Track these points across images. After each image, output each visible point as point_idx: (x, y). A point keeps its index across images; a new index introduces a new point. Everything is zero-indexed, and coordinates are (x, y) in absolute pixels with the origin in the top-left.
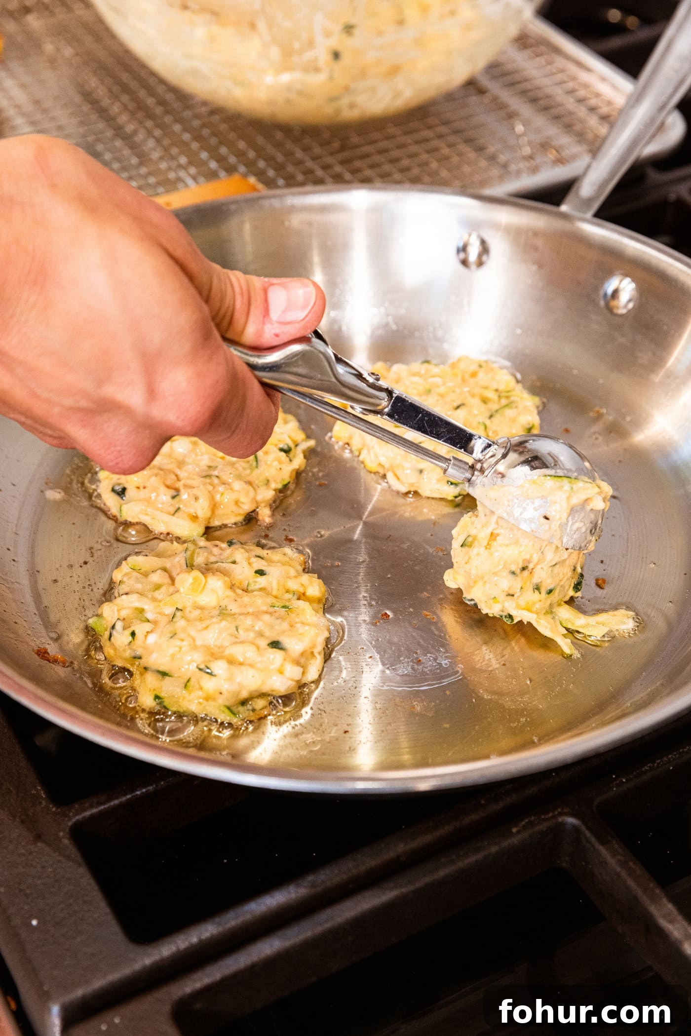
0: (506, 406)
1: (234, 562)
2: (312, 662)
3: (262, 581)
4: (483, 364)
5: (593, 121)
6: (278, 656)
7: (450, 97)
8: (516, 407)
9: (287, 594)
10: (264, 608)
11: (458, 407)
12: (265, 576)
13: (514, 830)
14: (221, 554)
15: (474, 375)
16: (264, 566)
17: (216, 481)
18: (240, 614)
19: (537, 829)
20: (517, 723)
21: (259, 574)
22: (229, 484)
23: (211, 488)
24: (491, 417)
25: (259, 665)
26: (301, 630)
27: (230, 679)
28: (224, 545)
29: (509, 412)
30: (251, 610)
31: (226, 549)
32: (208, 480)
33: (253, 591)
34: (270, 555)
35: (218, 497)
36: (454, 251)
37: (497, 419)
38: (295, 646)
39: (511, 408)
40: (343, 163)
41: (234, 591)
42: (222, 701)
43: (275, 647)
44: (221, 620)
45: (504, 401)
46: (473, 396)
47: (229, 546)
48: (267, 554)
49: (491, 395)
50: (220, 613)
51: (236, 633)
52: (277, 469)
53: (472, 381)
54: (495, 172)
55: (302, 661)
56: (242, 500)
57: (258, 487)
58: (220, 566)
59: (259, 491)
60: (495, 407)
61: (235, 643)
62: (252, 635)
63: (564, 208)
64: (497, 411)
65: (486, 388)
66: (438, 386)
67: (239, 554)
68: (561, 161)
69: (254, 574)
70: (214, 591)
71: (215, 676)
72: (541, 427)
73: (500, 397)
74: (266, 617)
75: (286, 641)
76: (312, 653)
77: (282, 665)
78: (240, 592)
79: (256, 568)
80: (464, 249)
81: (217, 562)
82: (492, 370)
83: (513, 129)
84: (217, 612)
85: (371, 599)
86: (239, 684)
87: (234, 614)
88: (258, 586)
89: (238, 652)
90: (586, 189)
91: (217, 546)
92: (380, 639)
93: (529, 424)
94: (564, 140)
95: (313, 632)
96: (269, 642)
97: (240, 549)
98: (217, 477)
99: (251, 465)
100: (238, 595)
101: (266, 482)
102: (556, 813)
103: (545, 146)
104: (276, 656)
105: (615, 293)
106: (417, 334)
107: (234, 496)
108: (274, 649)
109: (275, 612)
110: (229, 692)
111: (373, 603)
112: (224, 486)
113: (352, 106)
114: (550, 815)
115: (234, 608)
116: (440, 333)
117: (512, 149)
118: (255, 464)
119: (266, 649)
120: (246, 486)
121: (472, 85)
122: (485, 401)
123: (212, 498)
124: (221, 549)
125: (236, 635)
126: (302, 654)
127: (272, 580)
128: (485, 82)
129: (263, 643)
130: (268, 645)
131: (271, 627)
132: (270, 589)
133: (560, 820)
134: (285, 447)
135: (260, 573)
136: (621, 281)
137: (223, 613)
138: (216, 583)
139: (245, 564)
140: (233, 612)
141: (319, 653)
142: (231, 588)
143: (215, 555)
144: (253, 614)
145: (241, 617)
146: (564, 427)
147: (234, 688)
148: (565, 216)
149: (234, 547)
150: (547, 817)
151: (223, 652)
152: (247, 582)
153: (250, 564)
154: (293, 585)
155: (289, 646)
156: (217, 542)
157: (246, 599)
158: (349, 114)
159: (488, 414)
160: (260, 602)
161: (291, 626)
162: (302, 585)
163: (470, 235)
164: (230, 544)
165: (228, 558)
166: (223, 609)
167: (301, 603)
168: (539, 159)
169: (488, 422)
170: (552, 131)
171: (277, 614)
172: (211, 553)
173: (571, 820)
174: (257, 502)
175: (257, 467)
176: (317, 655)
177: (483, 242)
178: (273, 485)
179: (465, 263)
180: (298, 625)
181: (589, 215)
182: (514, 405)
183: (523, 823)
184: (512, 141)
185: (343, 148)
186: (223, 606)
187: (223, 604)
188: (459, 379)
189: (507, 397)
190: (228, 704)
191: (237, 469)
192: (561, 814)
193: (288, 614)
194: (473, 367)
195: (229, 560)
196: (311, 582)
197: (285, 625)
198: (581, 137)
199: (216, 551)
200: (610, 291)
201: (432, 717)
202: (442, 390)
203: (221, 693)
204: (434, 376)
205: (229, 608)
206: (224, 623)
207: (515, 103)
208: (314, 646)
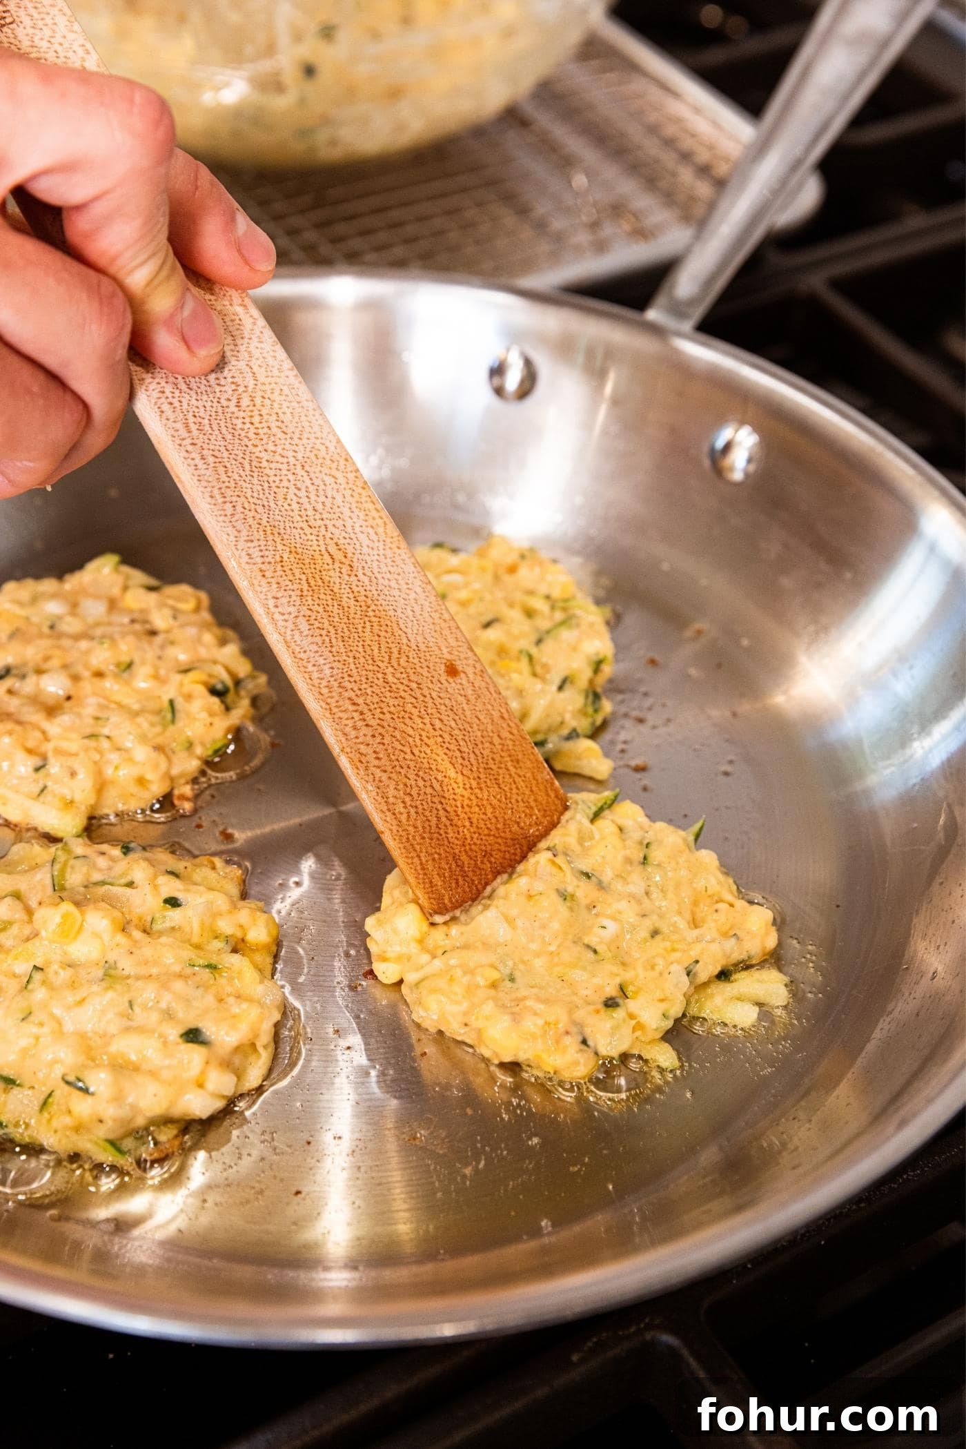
0: (563, 623)
1: (130, 884)
2: (252, 1058)
3: (174, 915)
4: (527, 553)
5: (686, 175)
6: (195, 1056)
7: (479, 132)
8: (578, 625)
9: (216, 940)
10: (177, 968)
11: (487, 625)
12: (179, 908)
13: (575, 1358)
14: (110, 869)
15: (512, 569)
16: (179, 890)
17: (105, 744)
18: (138, 978)
19: (610, 1354)
20: (579, 1167)
21: (169, 904)
22: (126, 750)
23: (97, 757)
24: (539, 642)
25: (165, 1074)
26: (236, 1010)
27: (118, 1098)
28: (116, 852)
29: (566, 635)
30: (154, 971)
31: (119, 860)
32: (92, 743)
33: (161, 933)
34: (189, 870)
35: (109, 772)
36: (484, 374)
37: (549, 645)
38: (225, 1036)
39: (570, 627)
40: (319, 226)
41: (129, 936)
42: (102, 1132)
43: (191, 1041)
44: (107, 989)
45: (559, 616)
46: (511, 605)
47: (125, 854)
48: (186, 868)
49: (540, 605)
50: (105, 975)
51: (130, 1011)
52: (205, 725)
53: (507, 578)
54: (544, 247)
55: (237, 1061)
56: (149, 776)
57: (174, 752)
58: (109, 889)
59: (175, 759)
60: (545, 624)
61: (128, 1029)
62: (155, 1017)
63: (652, 314)
64: (548, 632)
65: (531, 593)
66: (456, 587)
67: (138, 869)
68: (641, 234)
69: (162, 904)
70: (97, 935)
71: (93, 1094)
72: (617, 659)
73: (553, 608)
74: (179, 985)
75: (210, 1030)
76: (253, 1045)
77: (203, 1072)
78: (137, 934)
79: (165, 895)
80: (498, 371)
81: (103, 883)
82: (541, 564)
83: (569, 182)
84: (100, 973)
85: (350, 945)
86: (133, 1107)
87: (128, 977)
88: (168, 924)
89: (130, 1047)
90: (686, 284)
91: (103, 854)
92: (362, 1016)
93: (597, 654)
94: (643, 201)
95: (254, 1012)
96: (182, 1031)
97: (141, 861)
98: (108, 737)
99: (164, 718)
100: (135, 942)
101: (187, 745)
102: (642, 1326)
103: (617, 210)
104: (194, 1056)
105: (728, 447)
106: (426, 499)
107: (135, 771)
108: (190, 1045)
109: (194, 974)
110: (114, 1120)
111: (353, 952)
112: (118, 753)
113: (333, 142)
114: (632, 1330)
115: (127, 965)
116: (461, 498)
117: (568, 211)
118: (169, 716)
119: (178, 1044)
120: (154, 755)
121: (512, 116)
122: (530, 613)
123: (99, 773)
124: (113, 860)
125: (129, 1014)
126: (238, 1049)
127: (190, 916)
128: (530, 110)
129: (173, 1033)
130: (182, 1036)
131: (187, 1001)
132: (187, 929)
133: (648, 1336)
134: (219, 687)
135: (173, 902)
136: (737, 431)
137: (110, 975)
138: (98, 921)
139: (148, 889)
140: (126, 973)
141: (265, 1047)
142: (123, 930)
143: (100, 870)
144: (158, 977)
145: (140, 984)
146: (650, 655)
147: (124, 1112)
148: (655, 330)
149: (131, 856)
150: (626, 1332)
151: (108, 1044)
152: (149, 919)
153: (156, 887)
154: (226, 926)
155: (213, 1037)
156: (105, 847)
157: (148, 950)
158: (328, 154)
159: (534, 638)
160: (170, 956)
161: (221, 1000)
162: (241, 926)
163: (508, 350)
164: (126, 850)
165: (121, 876)
166: (110, 968)
167: (236, 959)
168: (608, 230)
169: (534, 651)
170: (628, 188)
171: (198, 978)
172: (94, 866)
173: (667, 1339)
174: (172, 779)
175: (173, 721)
176: (261, 1050)
177: (528, 363)
178: (199, 750)
179: (499, 391)
180: (231, 1000)
181: (687, 326)
182: (574, 622)
183: (590, 1344)
184: (569, 200)
185: (318, 204)
186: (111, 961)
187: (111, 957)
188: (489, 577)
189: (564, 609)
190: (111, 1137)
191: (139, 726)
192: (650, 1327)
193: (215, 979)
194: (511, 558)
195: (123, 881)
196: (255, 920)
197: (210, 999)
198: (670, 198)
199: (102, 862)
200: (720, 443)
201: (444, 1155)
202: (463, 595)
203: (101, 1121)
204: (450, 572)
205: (120, 966)
206: (110, 995)
207: (574, 143)
208: (257, 1036)
